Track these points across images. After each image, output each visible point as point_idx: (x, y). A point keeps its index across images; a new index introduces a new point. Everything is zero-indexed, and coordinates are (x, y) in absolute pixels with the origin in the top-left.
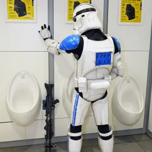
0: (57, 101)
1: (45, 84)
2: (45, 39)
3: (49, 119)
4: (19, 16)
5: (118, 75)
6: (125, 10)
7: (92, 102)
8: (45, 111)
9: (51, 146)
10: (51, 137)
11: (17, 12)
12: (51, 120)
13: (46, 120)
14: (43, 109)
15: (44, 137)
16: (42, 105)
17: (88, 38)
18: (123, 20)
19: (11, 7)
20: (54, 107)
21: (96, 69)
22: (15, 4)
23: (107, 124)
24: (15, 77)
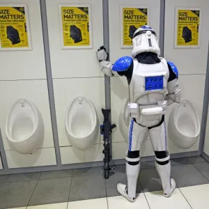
0: (114, 126)
1: (102, 109)
2: (100, 61)
3: (107, 143)
4: (75, 42)
5: (174, 101)
6: (181, 33)
7: (149, 128)
8: (102, 135)
9: (109, 169)
10: (109, 161)
11: (73, 38)
12: (108, 144)
13: (104, 145)
14: (101, 134)
15: (102, 160)
16: (100, 130)
17: (139, 62)
18: (179, 43)
19: (67, 34)
20: (111, 131)
21: (147, 94)
22: (71, 30)
23: (164, 150)
24: (73, 103)
